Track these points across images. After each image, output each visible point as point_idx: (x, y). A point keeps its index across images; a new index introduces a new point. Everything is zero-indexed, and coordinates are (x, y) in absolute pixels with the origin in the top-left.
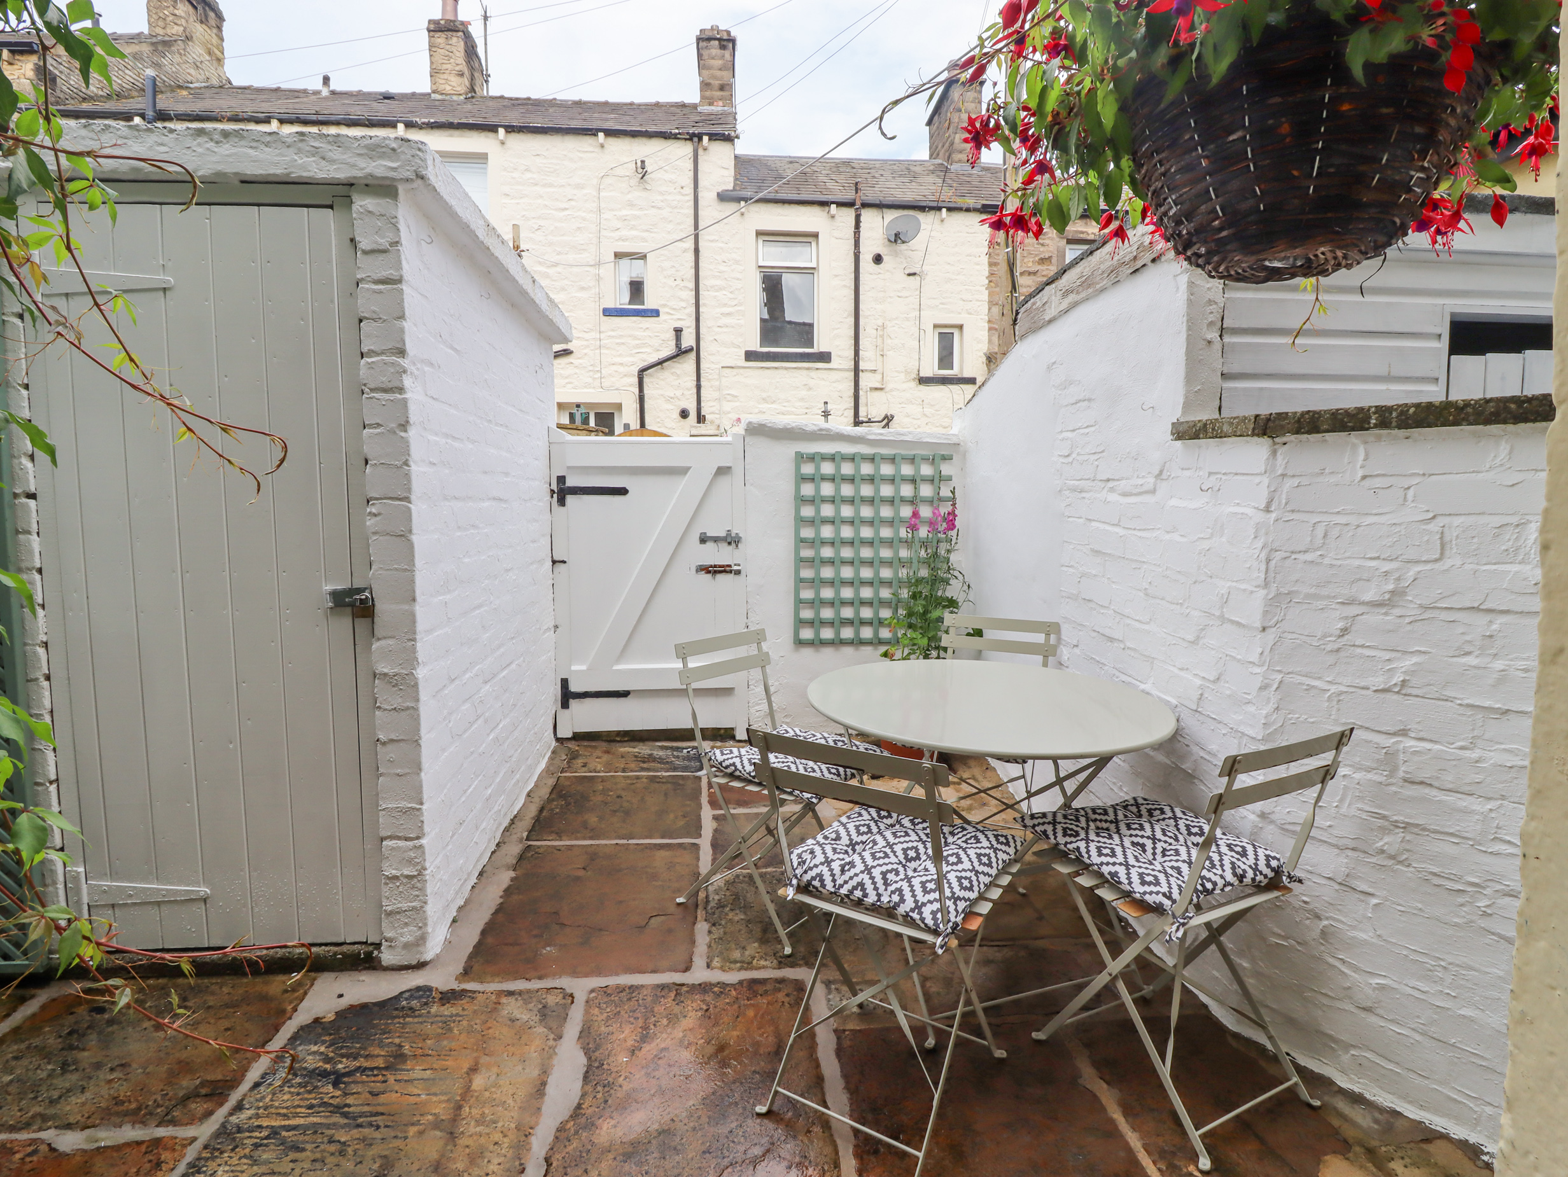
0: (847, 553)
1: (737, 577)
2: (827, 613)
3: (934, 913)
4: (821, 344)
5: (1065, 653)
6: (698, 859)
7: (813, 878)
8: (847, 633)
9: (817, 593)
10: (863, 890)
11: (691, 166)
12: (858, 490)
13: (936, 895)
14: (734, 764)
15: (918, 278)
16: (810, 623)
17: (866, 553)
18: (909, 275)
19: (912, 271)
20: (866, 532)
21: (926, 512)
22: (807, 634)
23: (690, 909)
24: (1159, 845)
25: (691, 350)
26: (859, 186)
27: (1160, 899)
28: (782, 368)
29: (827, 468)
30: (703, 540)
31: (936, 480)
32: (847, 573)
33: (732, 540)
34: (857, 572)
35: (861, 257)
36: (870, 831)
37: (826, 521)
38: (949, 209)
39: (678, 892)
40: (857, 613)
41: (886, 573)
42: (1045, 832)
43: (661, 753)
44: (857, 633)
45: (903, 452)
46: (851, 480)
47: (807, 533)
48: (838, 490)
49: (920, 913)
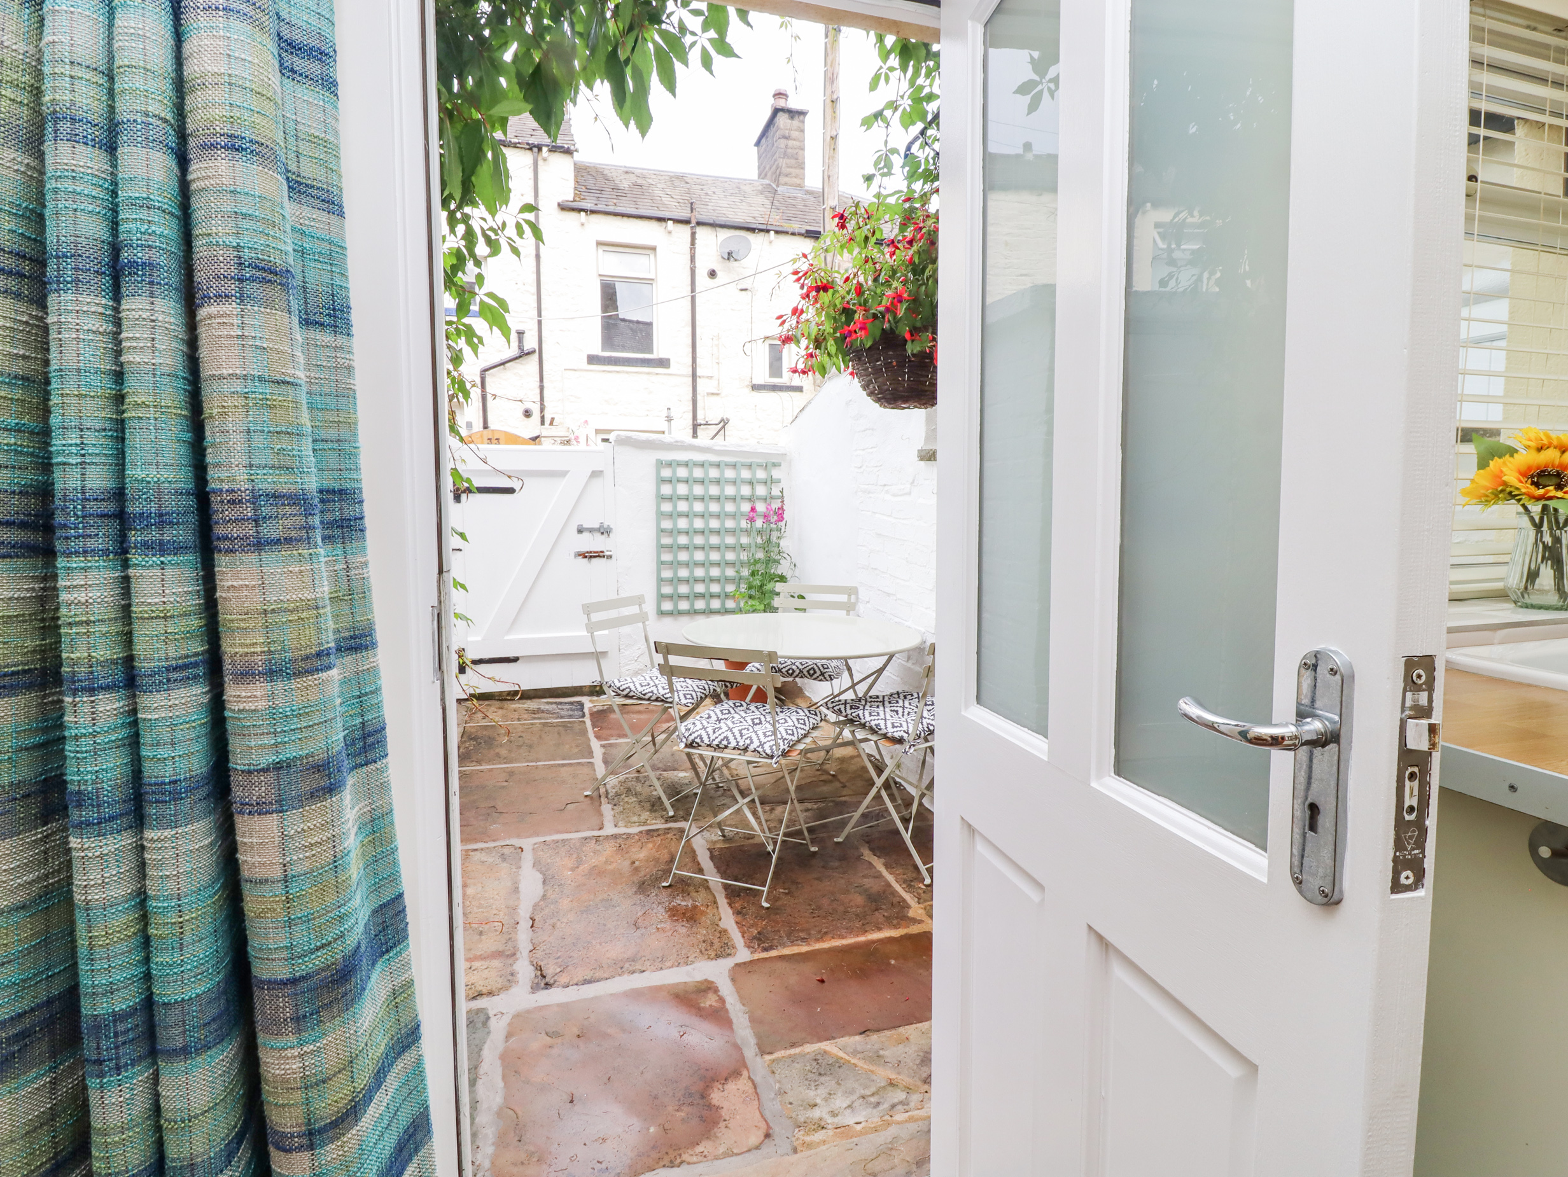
0: (699, 540)
1: (609, 561)
2: (683, 589)
3: (771, 747)
4: (659, 351)
5: (861, 607)
6: (595, 770)
7: (696, 738)
8: (700, 605)
9: (675, 573)
10: (728, 740)
11: (532, 175)
12: (707, 490)
13: (773, 737)
14: (629, 688)
15: (748, 293)
16: (670, 597)
17: (714, 540)
18: (742, 290)
19: (744, 287)
20: (714, 524)
21: (761, 507)
22: (667, 606)
23: (595, 799)
24: (906, 711)
25: (534, 352)
26: (695, 206)
27: (902, 734)
28: (623, 372)
29: (682, 472)
30: (580, 531)
31: (769, 482)
32: (699, 556)
33: (604, 531)
34: (707, 556)
35: (697, 271)
36: (729, 712)
37: (681, 515)
38: (777, 232)
39: (585, 789)
40: (708, 588)
41: (730, 556)
42: (840, 710)
43: (547, 707)
44: (708, 604)
45: (742, 460)
46: (702, 482)
47: (667, 524)
48: (691, 490)
49: (763, 748)
